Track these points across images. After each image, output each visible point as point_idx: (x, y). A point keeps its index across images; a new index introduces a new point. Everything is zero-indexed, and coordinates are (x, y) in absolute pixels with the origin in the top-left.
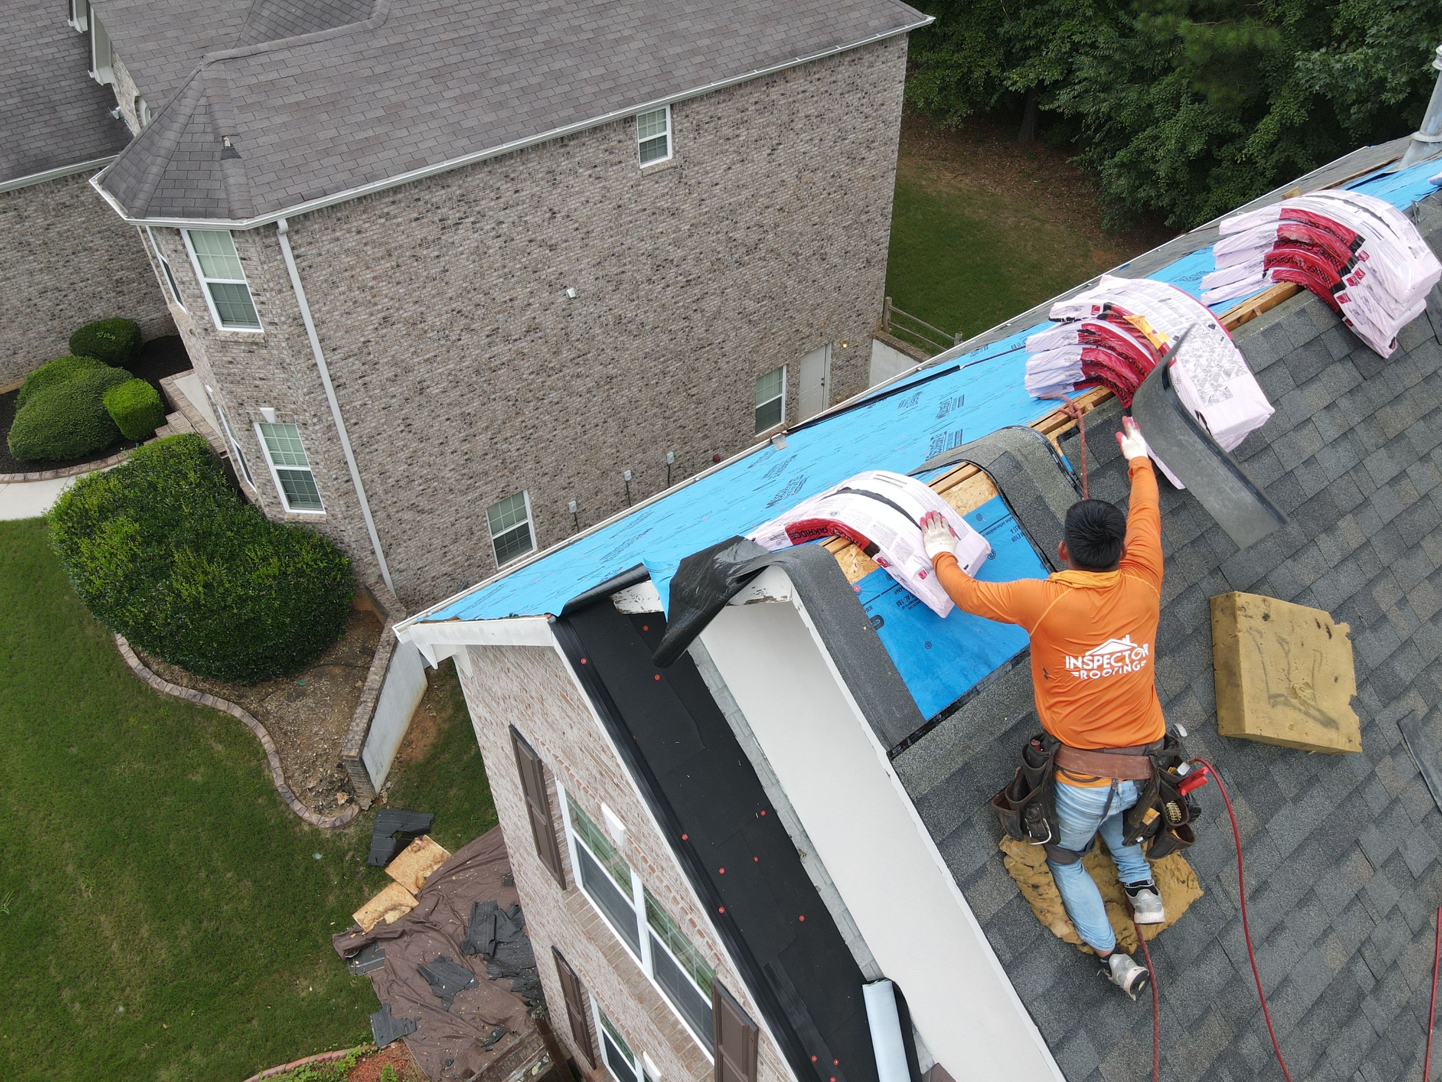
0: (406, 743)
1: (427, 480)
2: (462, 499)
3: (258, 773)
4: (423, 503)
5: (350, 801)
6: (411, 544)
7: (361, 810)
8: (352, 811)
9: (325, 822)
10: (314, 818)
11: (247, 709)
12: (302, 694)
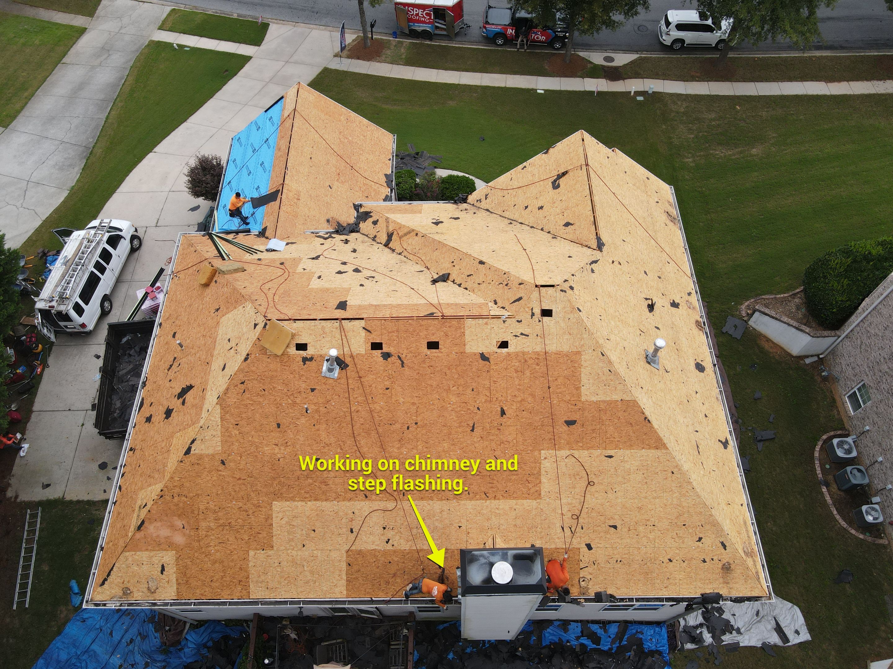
0: (768, 340)
1: (870, 345)
2: (865, 367)
3: (771, 293)
4: (863, 347)
5: (748, 314)
6: (851, 347)
7: (744, 317)
8: (744, 314)
9: (743, 307)
10: (746, 304)
11: (798, 293)
12: (798, 308)
